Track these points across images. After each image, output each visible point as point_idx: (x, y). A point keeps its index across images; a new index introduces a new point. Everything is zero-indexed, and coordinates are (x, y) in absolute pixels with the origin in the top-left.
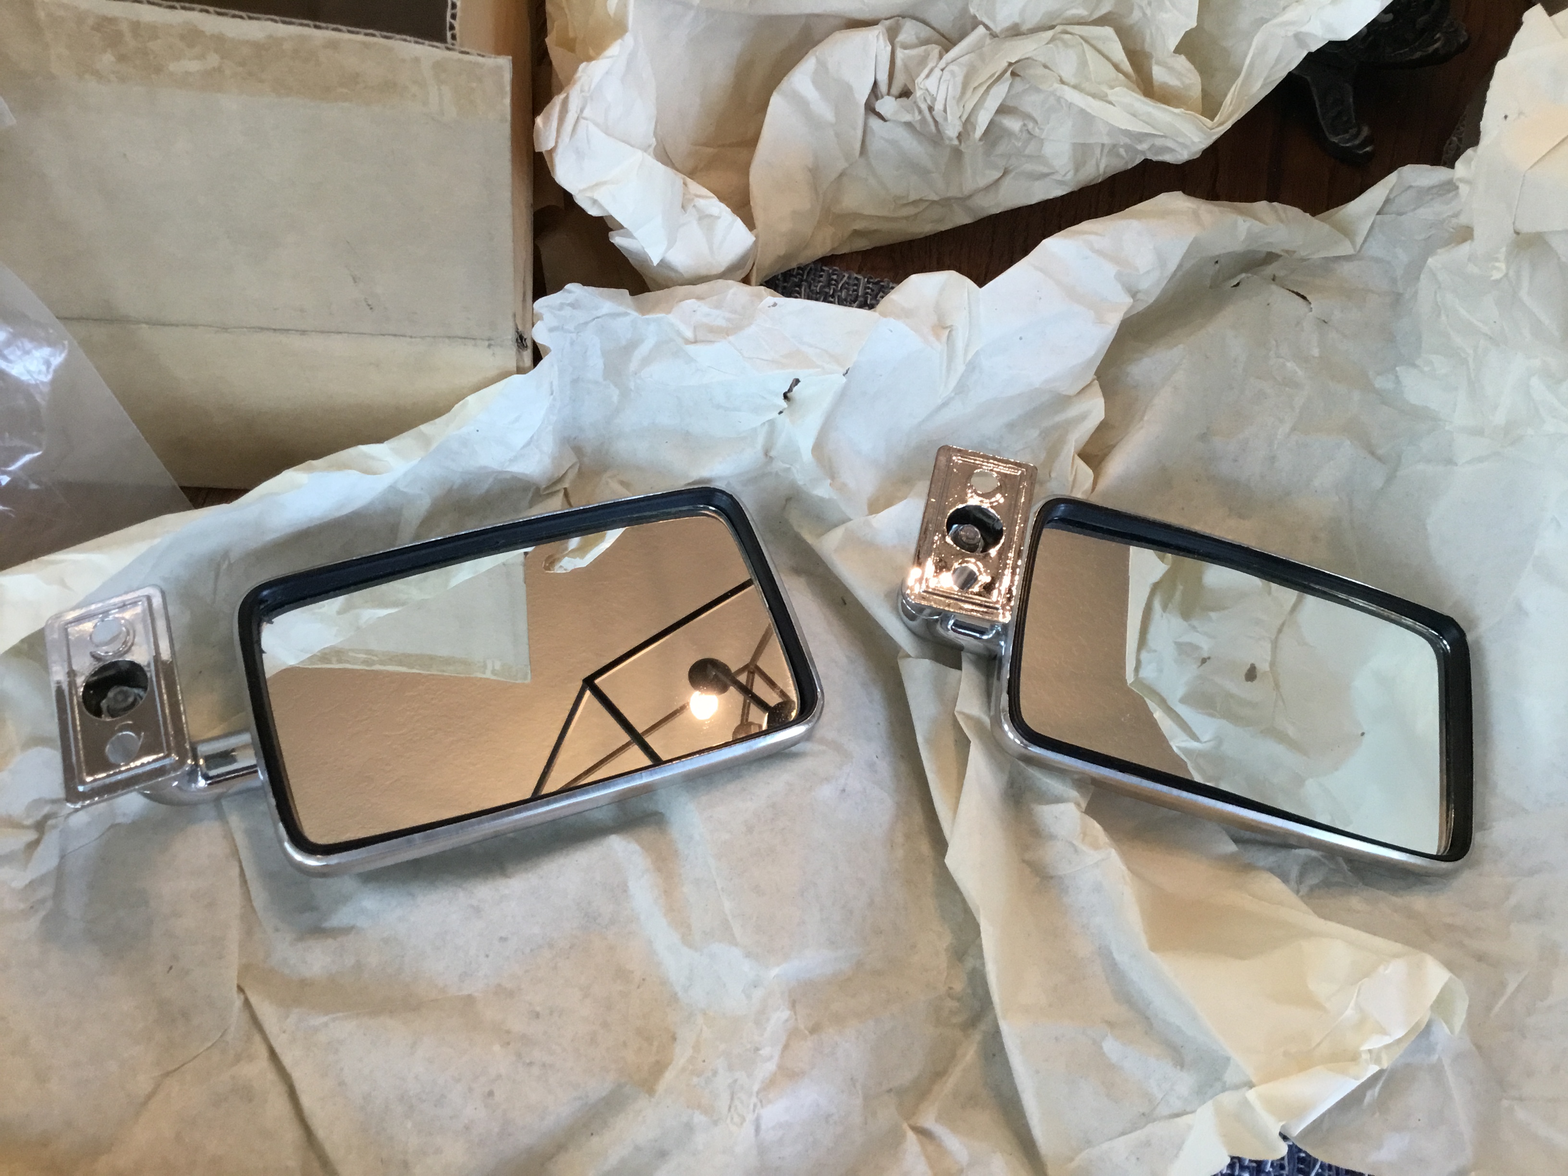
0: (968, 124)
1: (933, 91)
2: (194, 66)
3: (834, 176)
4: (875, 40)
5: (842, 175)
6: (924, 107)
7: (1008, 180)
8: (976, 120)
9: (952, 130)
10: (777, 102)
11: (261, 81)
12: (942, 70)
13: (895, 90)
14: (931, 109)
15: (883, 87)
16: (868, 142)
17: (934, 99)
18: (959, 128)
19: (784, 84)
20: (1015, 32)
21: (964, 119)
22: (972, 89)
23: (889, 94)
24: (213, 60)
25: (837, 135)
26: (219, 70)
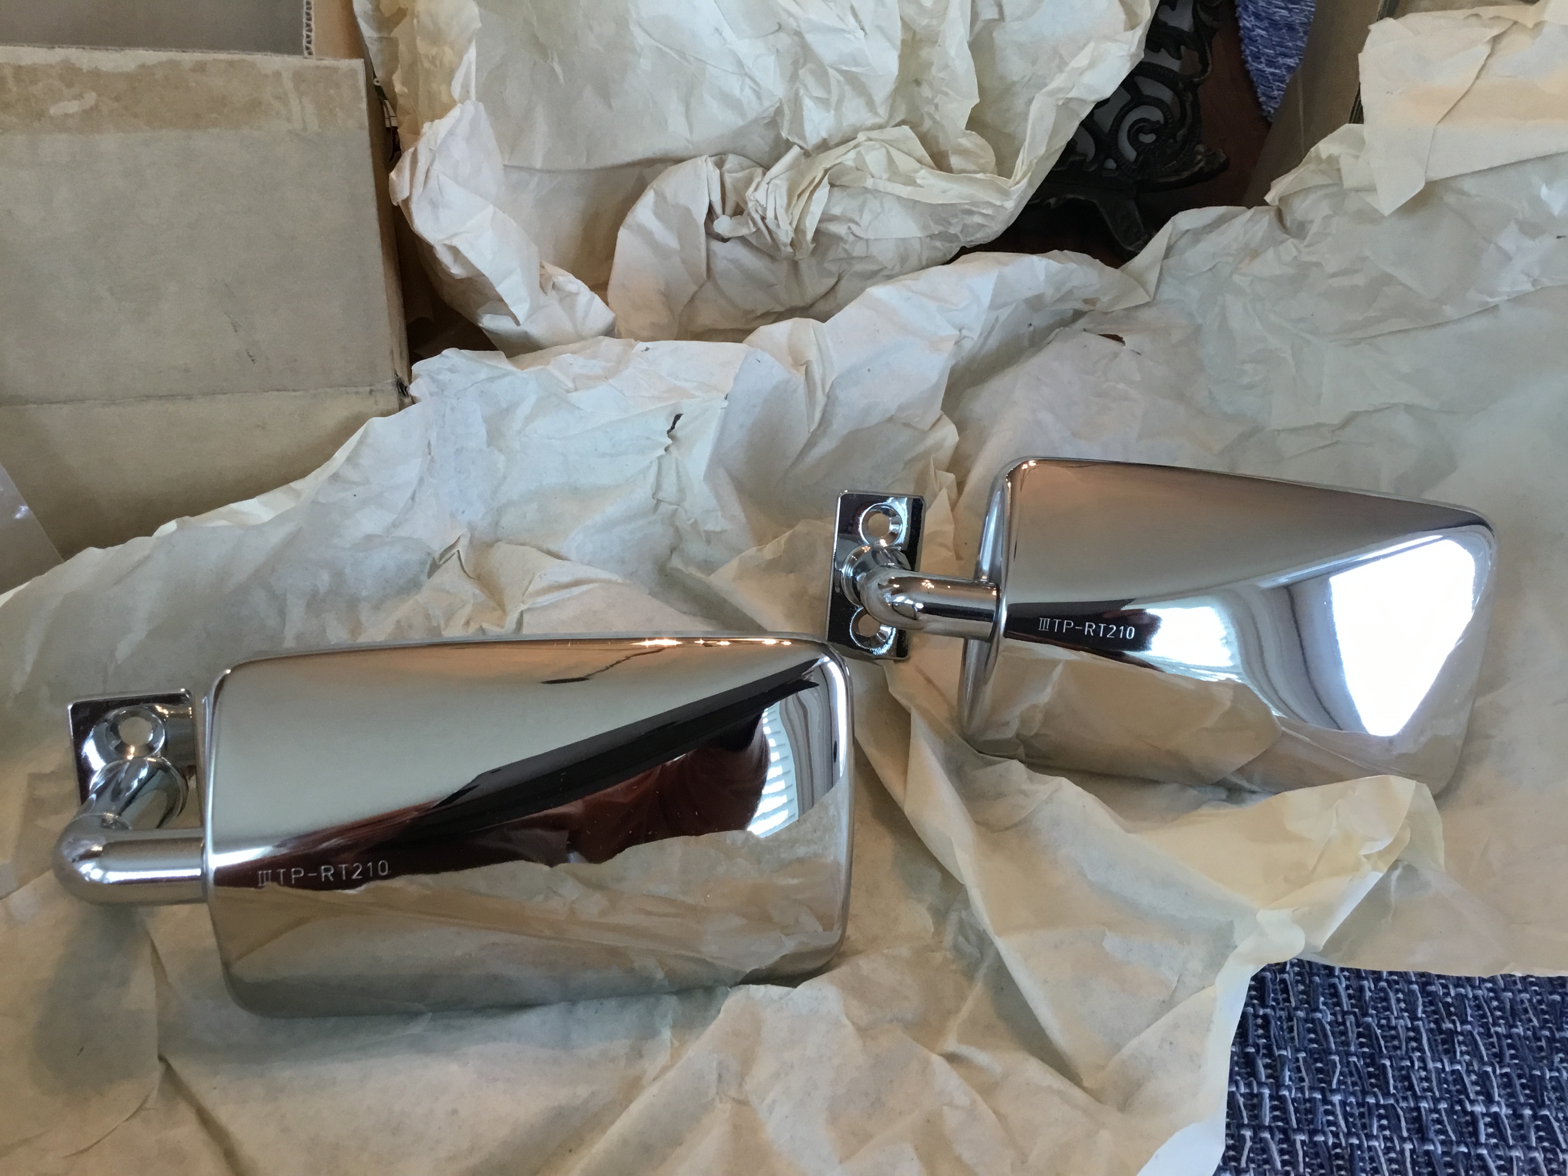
0: (799, 230)
1: (763, 202)
2: (73, 107)
3: (686, 300)
4: (705, 164)
5: (692, 299)
6: (758, 218)
7: (843, 284)
8: (805, 226)
9: (785, 234)
10: (624, 236)
11: (136, 116)
12: (768, 184)
13: (730, 207)
14: (763, 219)
15: (718, 208)
16: (712, 266)
17: (765, 209)
18: (791, 234)
19: (630, 219)
20: (824, 146)
21: (794, 225)
22: (796, 198)
23: (724, 213)
24: (91, 98)
25: (684, 261)
26: (95, 108)
